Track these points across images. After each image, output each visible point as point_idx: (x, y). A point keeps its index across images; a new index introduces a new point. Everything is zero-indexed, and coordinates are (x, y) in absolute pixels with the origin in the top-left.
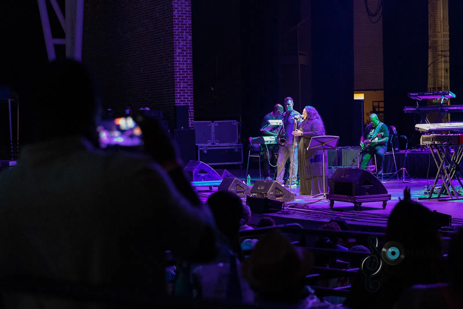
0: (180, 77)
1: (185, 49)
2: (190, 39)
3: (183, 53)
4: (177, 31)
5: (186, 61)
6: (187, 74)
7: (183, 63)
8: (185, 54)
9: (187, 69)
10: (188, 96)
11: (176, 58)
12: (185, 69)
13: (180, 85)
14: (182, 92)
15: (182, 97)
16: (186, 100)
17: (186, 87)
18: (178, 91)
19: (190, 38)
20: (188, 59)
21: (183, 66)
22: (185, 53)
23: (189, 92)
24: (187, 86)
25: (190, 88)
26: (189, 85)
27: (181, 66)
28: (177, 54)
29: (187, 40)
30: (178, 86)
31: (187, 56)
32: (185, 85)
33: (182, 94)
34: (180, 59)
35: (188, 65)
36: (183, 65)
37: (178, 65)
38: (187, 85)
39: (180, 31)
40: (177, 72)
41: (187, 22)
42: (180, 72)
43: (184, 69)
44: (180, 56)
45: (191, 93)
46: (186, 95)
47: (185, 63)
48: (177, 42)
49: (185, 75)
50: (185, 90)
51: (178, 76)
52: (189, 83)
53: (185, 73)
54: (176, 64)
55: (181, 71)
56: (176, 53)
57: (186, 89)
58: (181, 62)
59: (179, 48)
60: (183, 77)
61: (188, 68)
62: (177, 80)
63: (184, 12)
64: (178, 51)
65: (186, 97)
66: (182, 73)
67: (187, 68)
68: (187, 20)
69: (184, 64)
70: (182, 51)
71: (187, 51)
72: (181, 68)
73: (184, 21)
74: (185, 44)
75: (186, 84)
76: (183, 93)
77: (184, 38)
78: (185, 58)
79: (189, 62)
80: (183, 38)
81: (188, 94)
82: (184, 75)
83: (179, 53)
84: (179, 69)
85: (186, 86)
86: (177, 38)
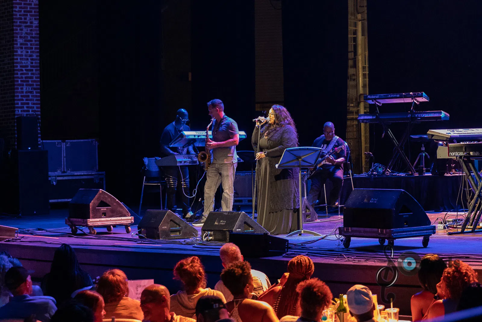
0: (22, 78)
1: (29, 38)
2: (36, 25)
3: (27, 44)
4: (18, 14)
6: (32, 74)
7: (26, 57)
11: (17, 52)
12: (29, 66)
13: (22, 89)
15: (25, 106)
16: (31, 110)
17: (31, 92)
18: (20, 98)
19: (36, 23)
20: (33, 52)
21: (27, 63)
22: (29, 44)
23: (35, 99)
24: (32, 90)
25: (36, 93)
26: (35, 89)
27: (23, 61)
28: (19, 45)
29: (32, 26)
30: (20, 90)
31: (32, 48)
32: (29, 88)
33: (25, 101)
34: (22, 52)
35: (34, 62)
36: (26, 61)
37: (19, 60)
39: (23, 13)
40: (18, 70)
41: (32, 1)
42: (22, 70)
43: (27, 66)
44: (22, 48)
45: (37, 100)
46: (30, 102)
48: (19, 28)
49: (30, 75)
50: (28, 96)
51: (19, 76)
52: (35, 86)
53: (30, 73)
54: (17, 59)
55: (24, 69)
57: (30, 95)
58: (24, 57)
59: (20, 37)
60: (26, 78)
61: (34, 64)
62: (18, 81)
64: (20, 41)
65: (30, 105)
66: (25, 72)
67: (31, 65)
69: (27, 59)
70: (25, 41)
71: (32, 41)
72: (24, 65)
74: (28, 32)
76: (27, 100)
77: (29, 24)
78: (29, 51)
79: (34, 57)
80: (27, 23)
81: (33, 102)
82: (28, 74)
83: (21, 44)
84: (21, 67)
85: (30, 90)
86: (18, 24)
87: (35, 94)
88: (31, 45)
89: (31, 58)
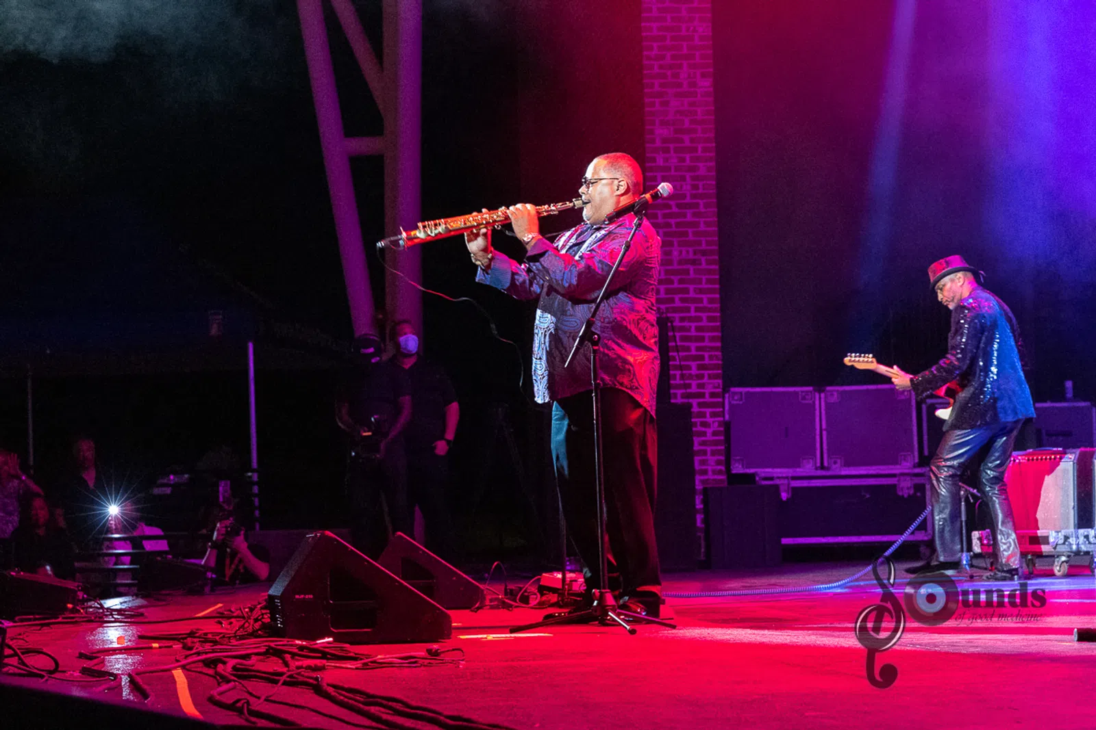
0: (668, 225)
1: (687, 124)
2: (706, 90)
3: (681, 141)
4: (656, 64)
5: (690, 169)
6: (694, 214)
7: (679, 174)
8: (687, 143)
9: (694, 196)
10: (701, 291)
11: (653, 160)
12: (688, 196)
13: (668, 253)
14: (675, 278)
15: (677, 297)
16: (693, 306)
17: (694, 262)
19: (705, 84)
21: (681, 187)
22: (686, 138)
23: (704, 278)
24: (696, 257)
25: (709, 262)
26: (704, 253)
29: (694, 94)
31: (694, 150)
32: (688, 252)
33: (676, 285)
34: (667, 159)
35: (700, 183)
38: (695, 253)
39: (668, 60)
43: (683, 196)
44: (666, 150)
45: (709, 281)
46: (691, 287)
47: (687, 174)
48: (657, 101)
50: (687, 272)
52: (704, 247)
53: (689, 212)
54: (654, 178)
56: (653, 141)
57: (691, 268)
58: (673, 173)
59: (662, 123)
60: (678, 225)
61: (700, 191)
64: (661, 132)
65: (692, 294)
67: (694, 192)
69: (683, 179)
70: (676, 132)
71: (695, 131)
73: (684, 26)
74: (686, 108)
75: (691, 250)
76: (681, 281)
77: (685, 88)
78: (687, 156)
80: (680, 85)
81: (700, 286)
82: (685, 217)
83: (665, 140)
85: (691, 256)
86: (657, 88)
87: (704, 266)
88: (692, 140)
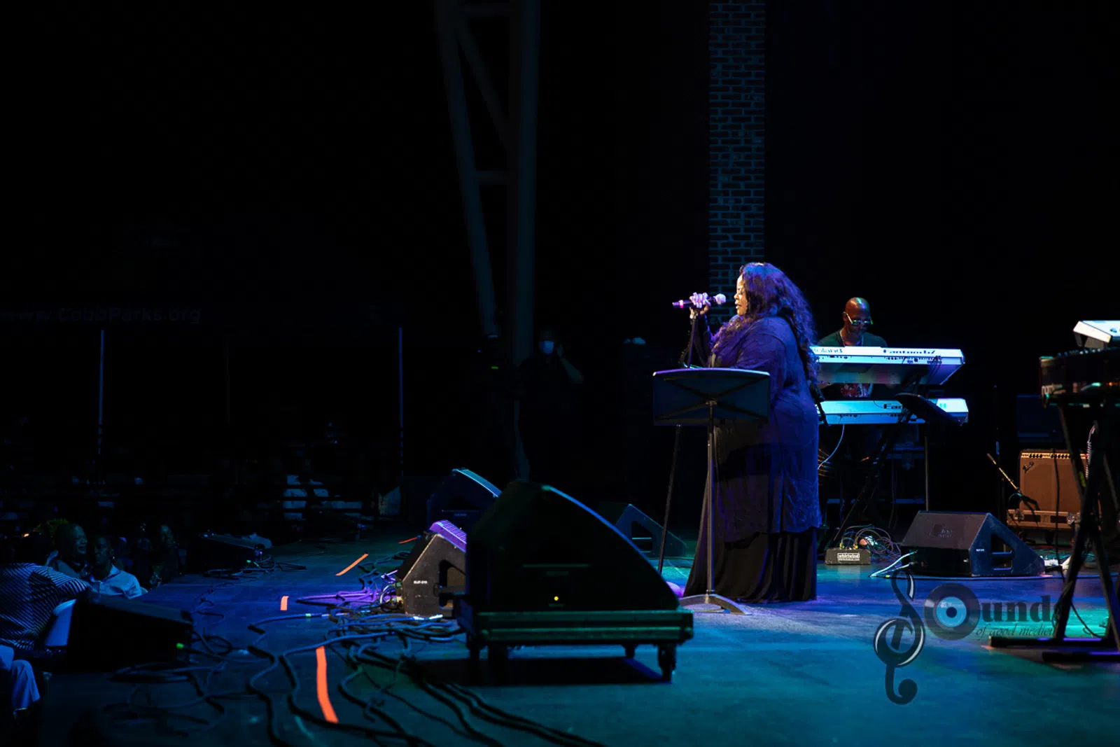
0: (725, 252)
1: (743, 173)
2: (760, 146)
3: (739, 186)
4: (720, 125)
5: (744, 208)
6: (747, 245)
7: (736, 212)
8: (743, 188)
9: (746, 230)
11: (716, 201)
12: (742, 230)
19: (758, 141)
20: (750, 201)
22: (742, 184)
27: (729, 220)
29: (750, 150)
30: (720, 277)
31: (748, 193)
34: (726, 201)
35: (752, 220)
36: (735, 220)
37: (720, 218)
39: (730, 122)
40: (717, 238)
41: (751, 98)
42: (726, 238)
43: (738, 230)
44: (726, 194)
47: (742, 213)
48: (720, 154)
49: (742, 247)
51: (720, 248)
53: (743, 243)
54: (716, 215)
55: (730, 235)
56: (716, 186)
58: (731, 211)
59: (724, 172)
61: (752, 226)
63: (742, 70)
64: (722, 178)
66: (731, 240)
68: (752, 92)
69: (738, 216)
70: (734, 178)
71: (749, 178)
72: (731, 226)
73: (743, 95)
74: (742, 160)
77: (742, 144)
80: (738, 142)
82: (740, 246)
83: (724, 186)
84: (724, 230)
86: (720, 144)
88: (746, 186)
89: (746, 212)
